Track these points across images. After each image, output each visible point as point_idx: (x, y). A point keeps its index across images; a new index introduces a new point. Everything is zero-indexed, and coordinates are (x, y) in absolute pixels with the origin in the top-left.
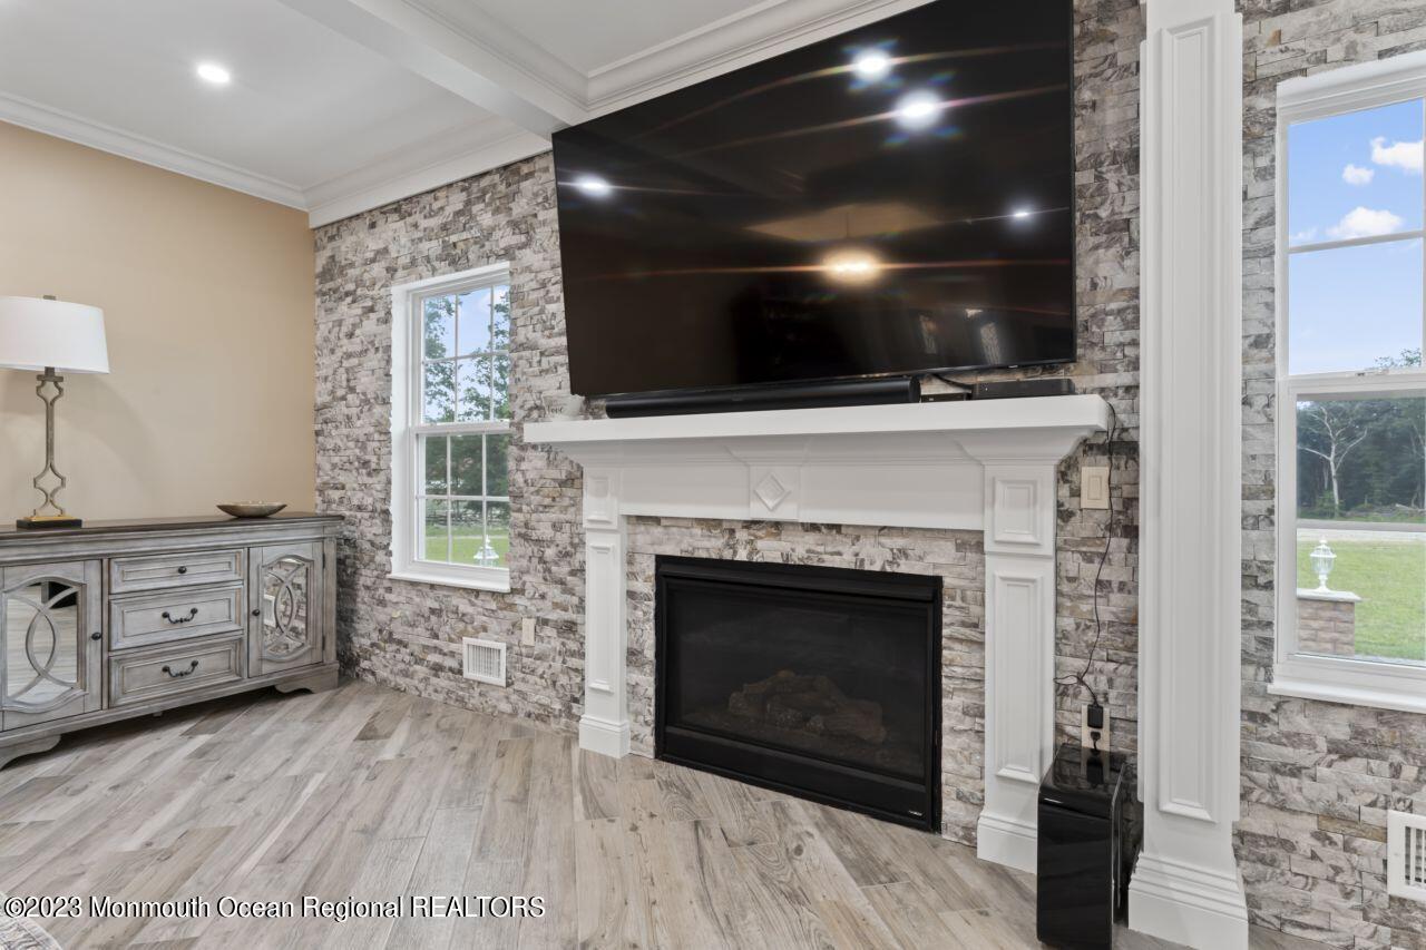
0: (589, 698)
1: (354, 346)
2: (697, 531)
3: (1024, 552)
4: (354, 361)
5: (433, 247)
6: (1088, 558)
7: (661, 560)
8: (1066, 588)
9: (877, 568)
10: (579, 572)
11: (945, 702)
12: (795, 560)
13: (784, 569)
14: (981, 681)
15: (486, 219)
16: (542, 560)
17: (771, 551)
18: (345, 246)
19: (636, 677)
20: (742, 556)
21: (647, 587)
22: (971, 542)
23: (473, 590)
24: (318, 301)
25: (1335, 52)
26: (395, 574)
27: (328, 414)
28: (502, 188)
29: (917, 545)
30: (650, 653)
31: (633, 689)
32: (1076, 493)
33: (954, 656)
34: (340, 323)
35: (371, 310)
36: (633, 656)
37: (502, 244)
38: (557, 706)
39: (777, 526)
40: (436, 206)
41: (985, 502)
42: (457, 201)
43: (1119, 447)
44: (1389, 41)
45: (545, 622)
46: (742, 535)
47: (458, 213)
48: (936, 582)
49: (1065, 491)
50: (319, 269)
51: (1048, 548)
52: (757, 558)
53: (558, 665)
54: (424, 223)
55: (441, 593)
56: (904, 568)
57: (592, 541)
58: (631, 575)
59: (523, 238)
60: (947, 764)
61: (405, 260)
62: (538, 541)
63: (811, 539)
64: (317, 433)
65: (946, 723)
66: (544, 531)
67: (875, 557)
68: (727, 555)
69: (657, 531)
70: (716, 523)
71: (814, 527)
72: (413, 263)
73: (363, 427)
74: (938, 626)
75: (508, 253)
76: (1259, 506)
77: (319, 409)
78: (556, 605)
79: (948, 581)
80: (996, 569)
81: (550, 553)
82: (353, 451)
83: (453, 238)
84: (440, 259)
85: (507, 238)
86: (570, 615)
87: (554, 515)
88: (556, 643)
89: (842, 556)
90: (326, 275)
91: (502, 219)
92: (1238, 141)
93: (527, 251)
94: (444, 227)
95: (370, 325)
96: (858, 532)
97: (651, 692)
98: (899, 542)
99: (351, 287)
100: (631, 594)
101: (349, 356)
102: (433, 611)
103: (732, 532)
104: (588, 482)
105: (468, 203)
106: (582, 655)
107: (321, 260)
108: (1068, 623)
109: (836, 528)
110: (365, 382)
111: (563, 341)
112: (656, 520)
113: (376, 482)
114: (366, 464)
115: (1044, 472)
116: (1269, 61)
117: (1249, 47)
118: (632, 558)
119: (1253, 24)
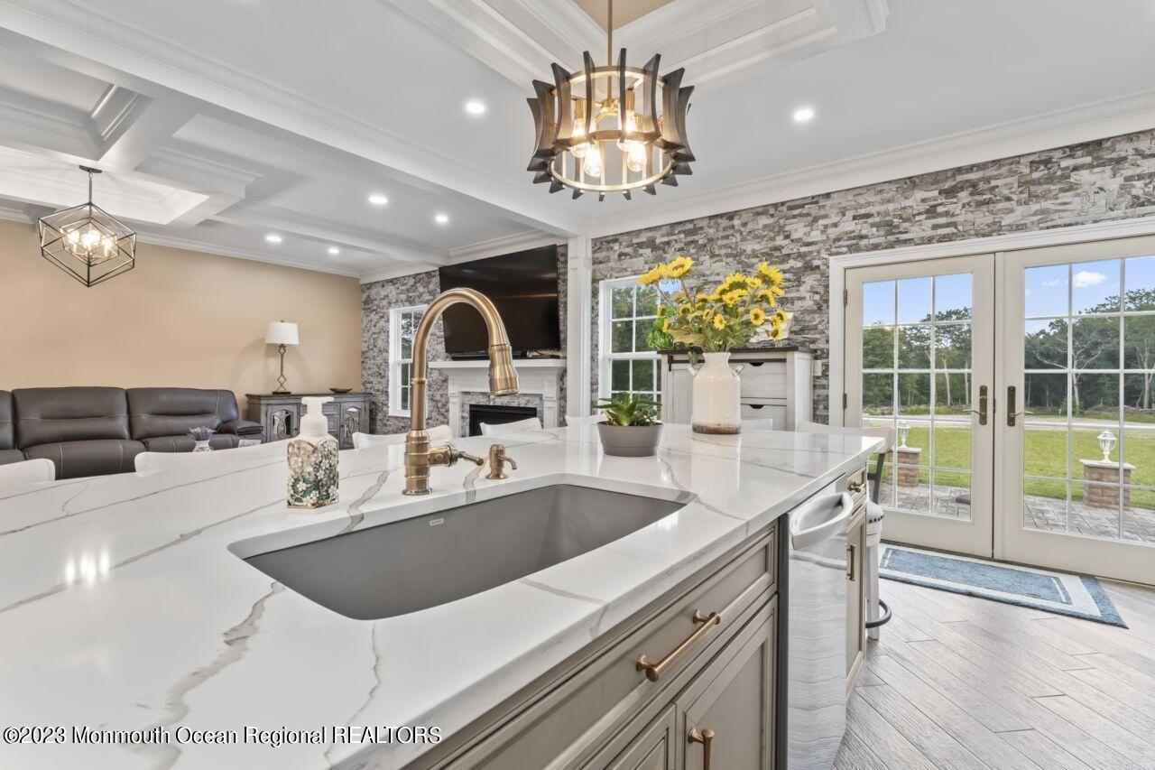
1: (377, 330)
2: (480, 396)
3: (550, 400)
4: (376, 336)
5: (403, 297)
7: (471, 406)
9: (523, 406)
10: (447, 411)
12: (504, 405)
13: (502, 408)
15: (421, 289)
16: (437, 407)
18: (373, 292)
20: (491, 404)
21: (467, 415)
22: (540, 396)
24: (363, 312)
25: (608, 276)
26: (390, 414)
27: (367, 355)
28: (426, 279)
34: (371, 321)
35: (382, 317)
40: (405, 282)
41: (543, 386)
42: (411, 282)
43: (564, 374)
44: (617, 275)
46: (491, 397)
47: (412, 286)
48: (535, 409)
50: (363, 300)
51: (555, 398)
52: (494, 404)
54: (400, 288)
56: (529, 405)
57: (451, 400)
58: (463, 411)
61: (394, 300)
62: (436, 401)
63: (508, 398)
64: (363, 362)
66: (438, 397)
67: (522, 402)
68: (488, 403)
69: (470, 396)
72: (397, 301)
73: (379, 360)
75: (428, 302)
76: (594, 387)
77: (363, 353)
79: (538, 409)
80: (546, 404)
81: (440, 405)
82: (375, 369)
83: (410, 294)
84: (406, 301)
85: (427, 297)
87: (440, 392)
89: (515, 403)
90: (366, 302)
91: (426, 290)
94: (408, 290)
95: (382, 323)
96: (519, 395)
98: (527, 398)
99: (375, 308)
100: (463, 417)
101: (374, 333)
103: (488, 396)
104: (450, 381)
105: (415, 283)
107: (364, 296)
110: (380, 344)
111: (443, 334)
112: (469, 393)
113: (384, 381)
114: (380, 374)
115: (554, 379)
116: (598, 276)
117: (594, 271)
118: (463, 405)
119: (595, 266)
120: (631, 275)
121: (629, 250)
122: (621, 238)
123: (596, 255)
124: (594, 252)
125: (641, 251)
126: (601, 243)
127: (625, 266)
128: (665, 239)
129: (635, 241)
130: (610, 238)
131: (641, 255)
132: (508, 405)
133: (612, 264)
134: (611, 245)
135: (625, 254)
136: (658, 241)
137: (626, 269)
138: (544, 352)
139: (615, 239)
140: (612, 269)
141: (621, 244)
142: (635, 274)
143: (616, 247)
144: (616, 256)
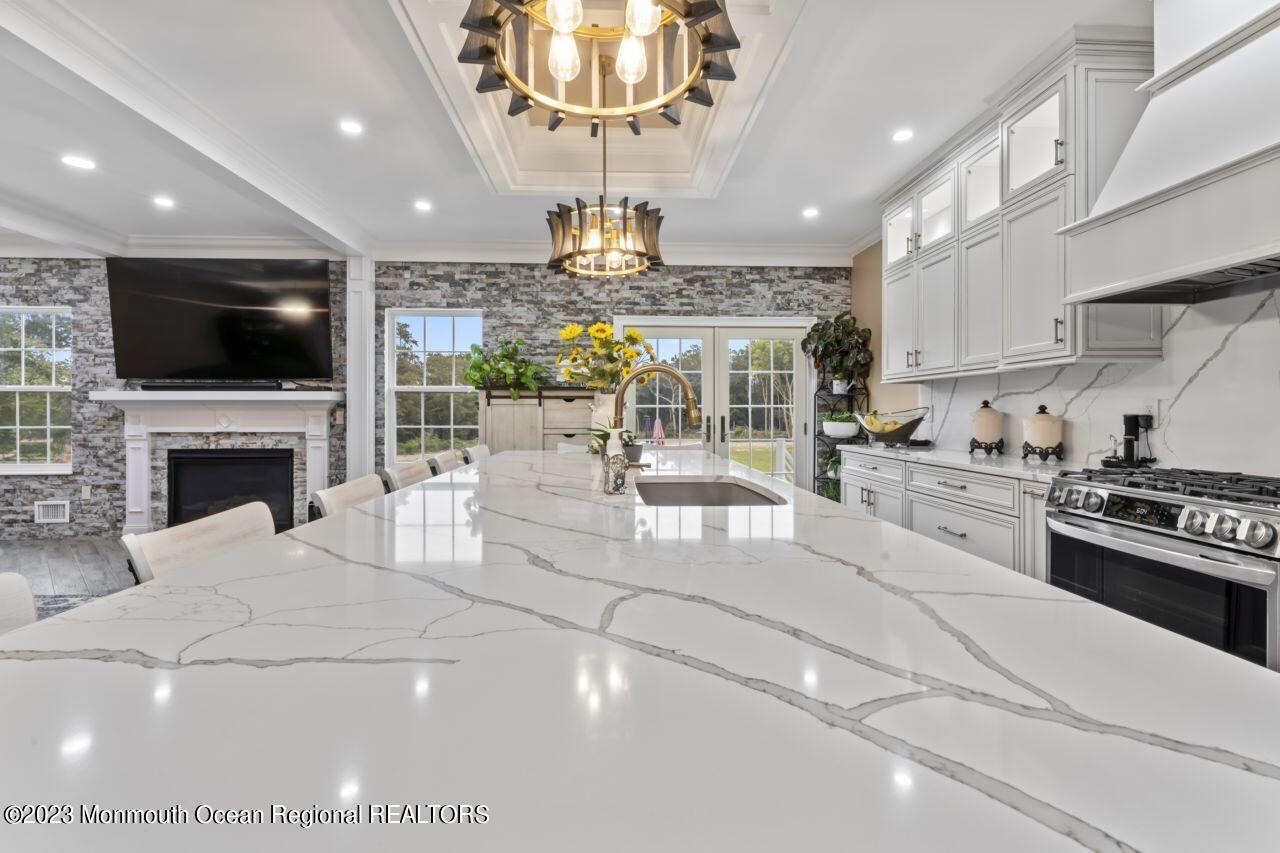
0: (128, 517)
2: (190, 438)
3: (317, 438)
6: (338, 439)
7: (170, 452)
8: (333, 449)
9: (270, 447)
10: (123, 460)
11: (295, 491)
12: (237, 447)
13: (233, 451)
14: (305, 482)
15: (54, 283)
16: (96, 456)
17: (226, 444)
19: (157, 504)
20: (213, 446)
21: (163, 463)
22: (302, 436)
23: (42, 476)
25: (397, 304)
28: (67, 268)
29: (285, 439)
30: (165, 491)
31: (155, 510)
32: (335, 420)
33: (297, 474)
36: (155, 495)
37: (67, 297)
38: (107, 526)
39: (229, 435)
40: (9, 267)
41: (306, 423)
42: (30, 269)
43: (342, 405)
44: (408, 304)
45: (99, 486)
46: (213, 439)
47: (28, 275)
48: (291, 451)
49: (332, 419)
51: (325, 435)
52: (220, 447)
53: (108, 505)
55: (14, 480)
56: (280, 446)
57: (129, 445)
58: (154, 459)
59: (82, 297)
60: (295, 511)
62: (93, 448)
63: (244, 439)
65: (295, 498)
66: (97, 440)
67: (269, 444)
68: (206, 447)
69: (168, 439)
70: (200, 434)
71: (245, 434)
74: (292, 465)
75: (70, 302)
76: (380, 422)
78: (105, 478)
79: (295, 450)
80: (310, 444)
81: (101, 453)
83: (25, 287)
84: (15, 297)
85: (71, 295)
86: (116, 481)
87: (104, 434)
88: (107, 496)
89: (256, 444)
91: (66, 284)
92: (374, 322)
93: (85, 304)
94: (18, 280)
96: (263, 435)
97: (166, 509)
98: (278, 438)
102: (7, 491)
103: (208, 438)
104: (128, 417)
106: (125, 499)
108: (333, 460)
109: (254, 434)
111: (112, 351)
112: (169, 434)
115: (324, 414)
116: (383, 302)
117: (378, 297)
118: (153, 452)
119: (379, 291)
120: (425, 307)
121: (423, 281)
122: (413, 267)
123: (381, 280)
124: (377, 276)
125: (437, 284)
126: (387, 267)
127: (417, 296)
128: (466, 277)
129: (430, 272)
130: (400, 265)
131: (438, 288)
132: (245, 447)
133: (401, 292)
134: (401, 271)
135: (419, 284)
136: (457, 277)
137: (419, 300)
138: (306, 383)
139: (406, 267)
140: (402, 298)
141: (412, 272)
142: (430, 306)
143: (407, 275)
144: (407, 284)
